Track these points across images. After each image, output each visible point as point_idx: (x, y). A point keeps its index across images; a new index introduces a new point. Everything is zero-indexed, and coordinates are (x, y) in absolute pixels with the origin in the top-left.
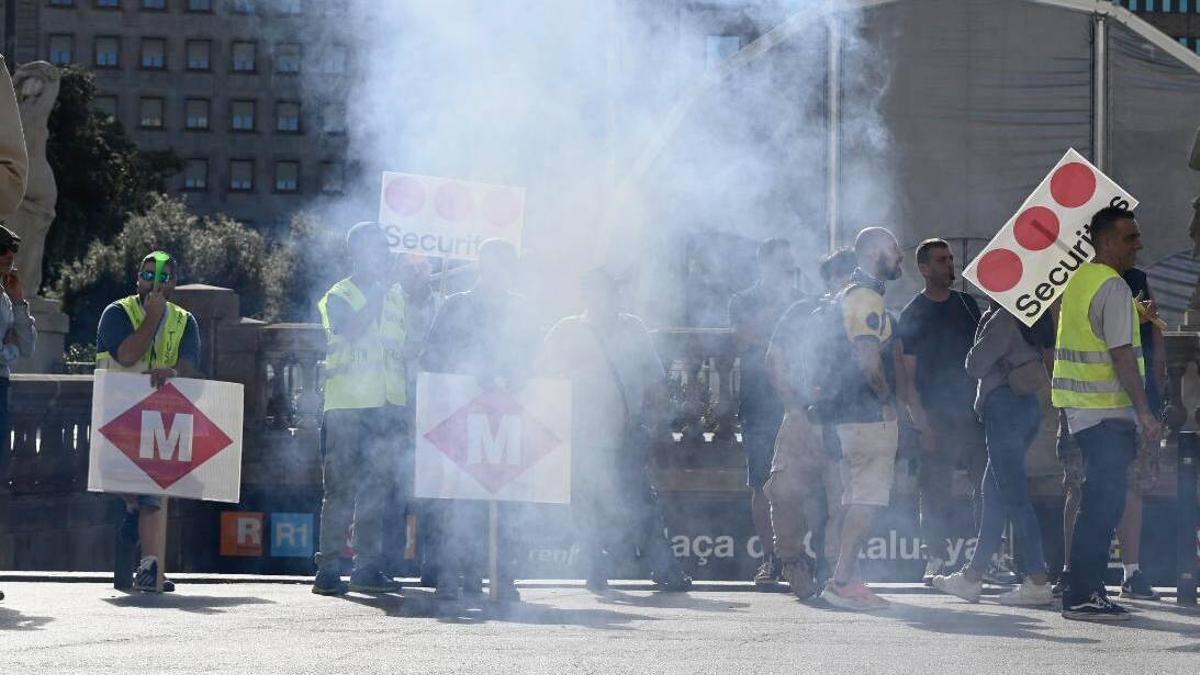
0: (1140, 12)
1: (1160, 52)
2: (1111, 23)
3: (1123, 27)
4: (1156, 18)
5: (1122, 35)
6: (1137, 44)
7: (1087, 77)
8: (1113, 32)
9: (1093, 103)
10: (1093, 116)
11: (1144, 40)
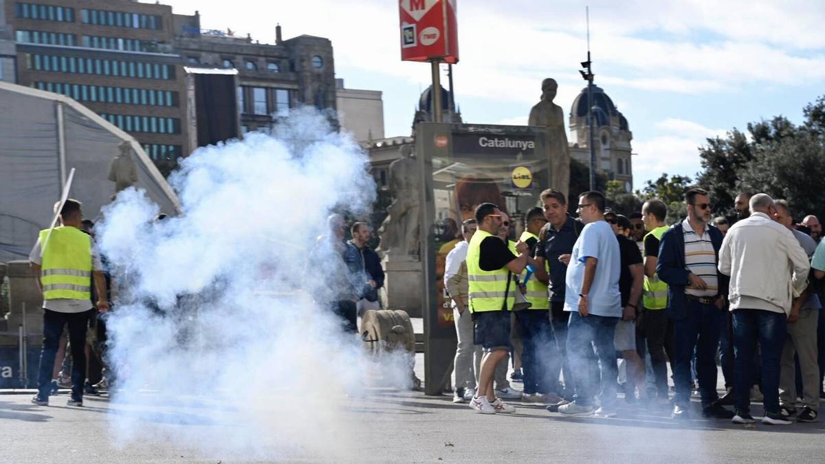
0: (80, 101)
1: (91, 121)
2: (65, 106)
3: (71, 108)
4: (89, 104)
5: (71, 112)
6: (78, 116)
7: (53, 133)
8: (67, 110)
9: (58, 147)
10: (59, 154)
11: (82, 115)
